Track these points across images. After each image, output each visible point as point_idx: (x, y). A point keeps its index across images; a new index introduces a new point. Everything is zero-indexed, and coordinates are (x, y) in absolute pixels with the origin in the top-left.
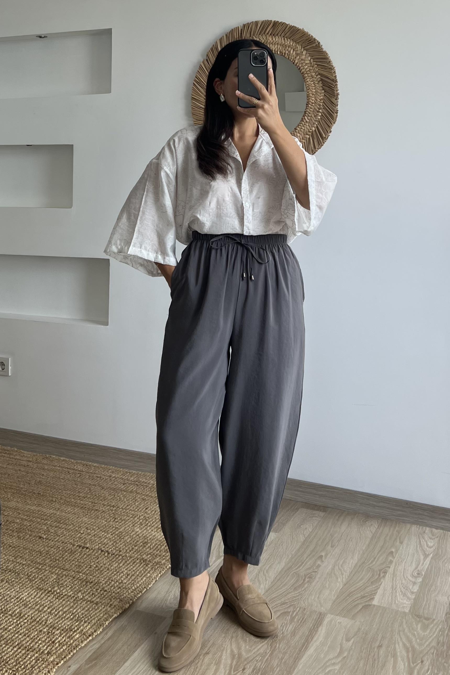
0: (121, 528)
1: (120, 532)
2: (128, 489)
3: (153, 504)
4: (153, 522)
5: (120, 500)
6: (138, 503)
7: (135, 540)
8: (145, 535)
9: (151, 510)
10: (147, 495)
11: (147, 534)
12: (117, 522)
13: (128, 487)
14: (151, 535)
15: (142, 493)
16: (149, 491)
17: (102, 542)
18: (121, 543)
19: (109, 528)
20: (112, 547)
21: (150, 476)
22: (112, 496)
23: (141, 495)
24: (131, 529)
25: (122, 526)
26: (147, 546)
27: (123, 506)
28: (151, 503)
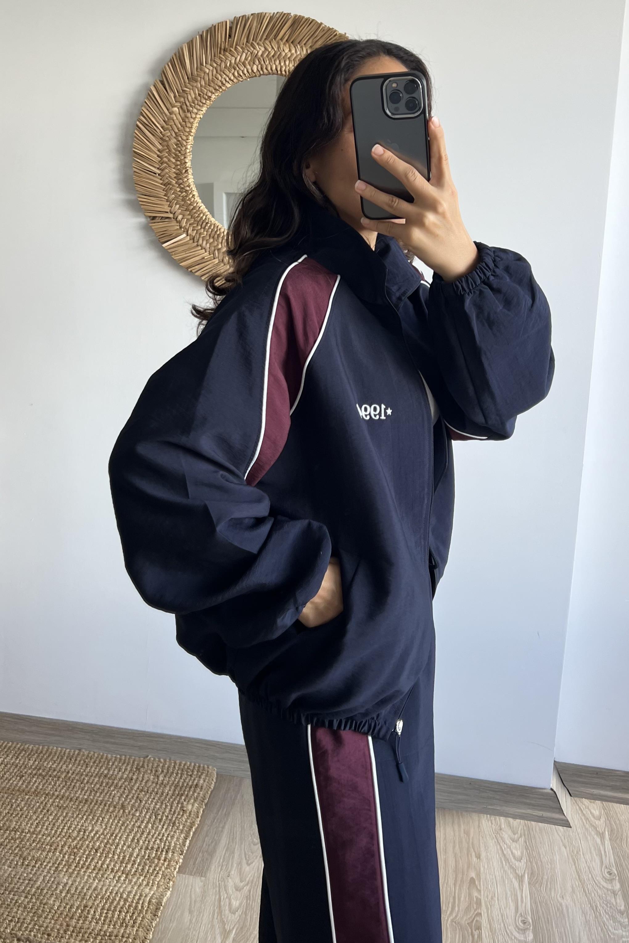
0: (38, 878)
1: (38, 888)
2: (29, 787)
3: (77, 816)
4: (86, 858)
5: (22, 814)
6: (52, 817)
7: (67, 904)
8: (80, 888)
9: (77, 829)
10: (63, 797)
11: (82, 885)
12: (28, 865)
13: (29, 782)
14: (90, 887)
15: (53, 794)
16: (64, 787)
17: (14, 917)
18: (47, 913)
19: (18, 882)
20: (33, 928)
21: (58, 753)
22: (9, 807)
23: (54, 797)
24: (55, 878)
25: (38, 873)
26: (90, 916)
27: (30, 827)
28: (73, 814)
